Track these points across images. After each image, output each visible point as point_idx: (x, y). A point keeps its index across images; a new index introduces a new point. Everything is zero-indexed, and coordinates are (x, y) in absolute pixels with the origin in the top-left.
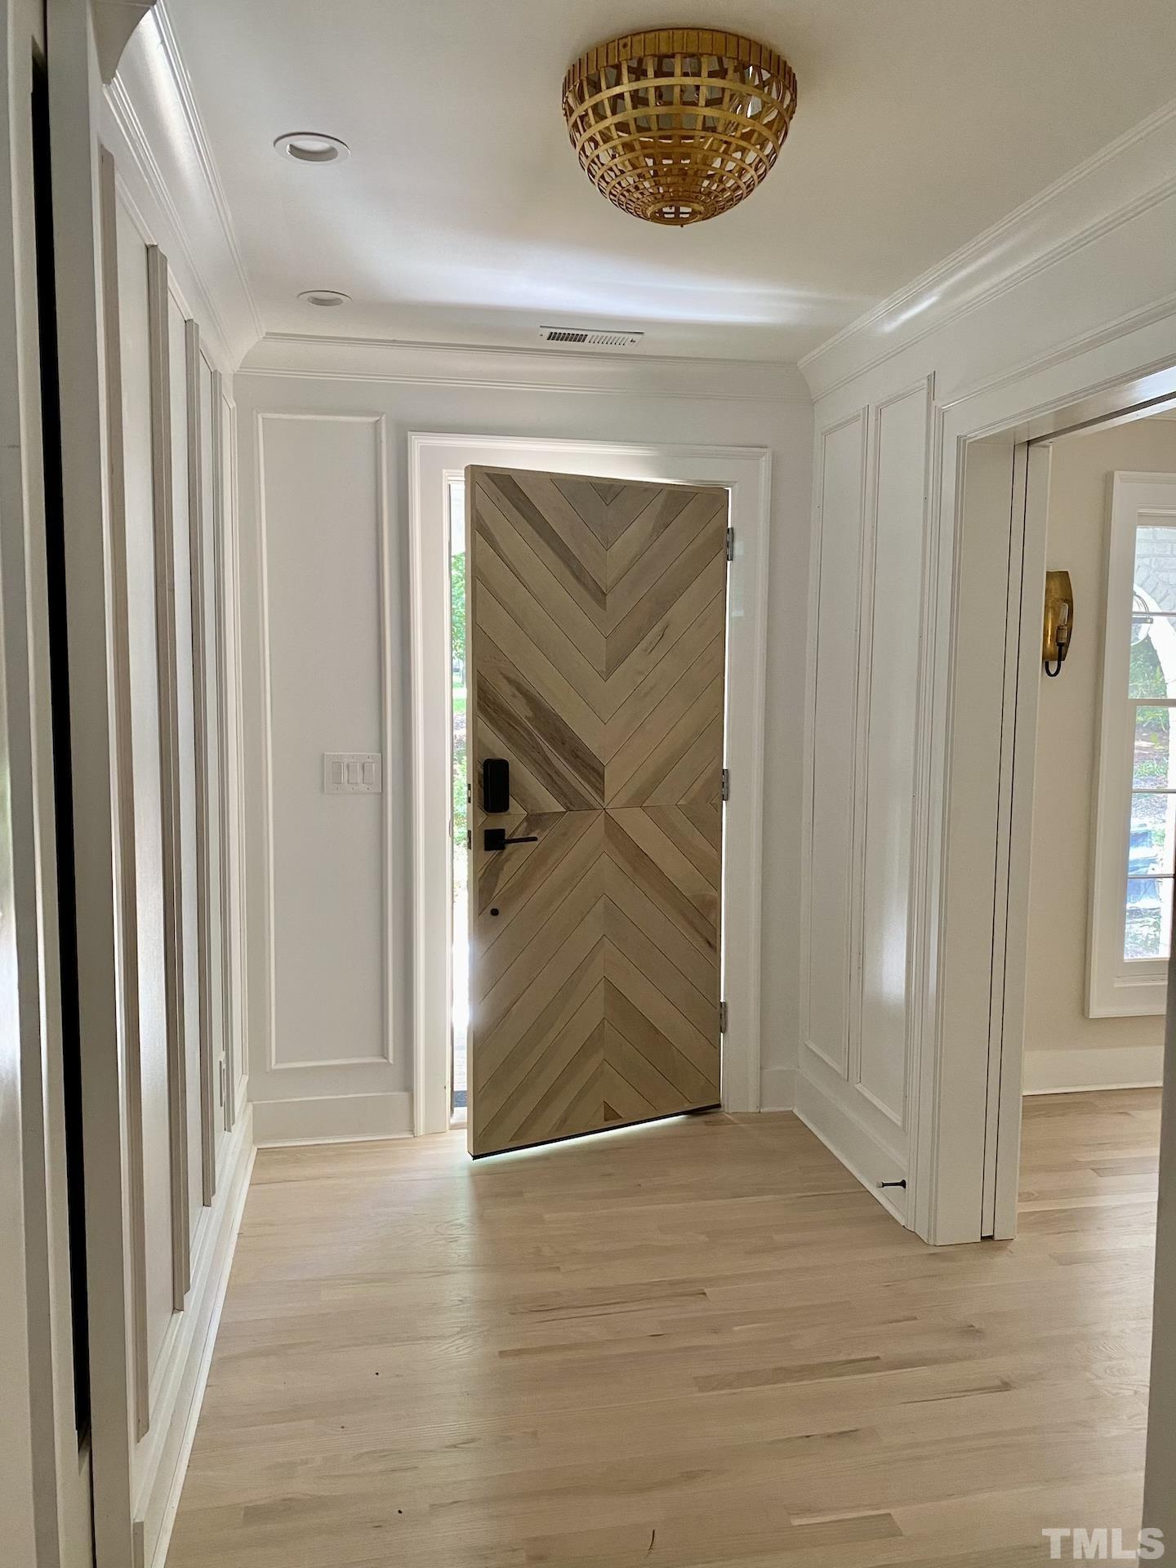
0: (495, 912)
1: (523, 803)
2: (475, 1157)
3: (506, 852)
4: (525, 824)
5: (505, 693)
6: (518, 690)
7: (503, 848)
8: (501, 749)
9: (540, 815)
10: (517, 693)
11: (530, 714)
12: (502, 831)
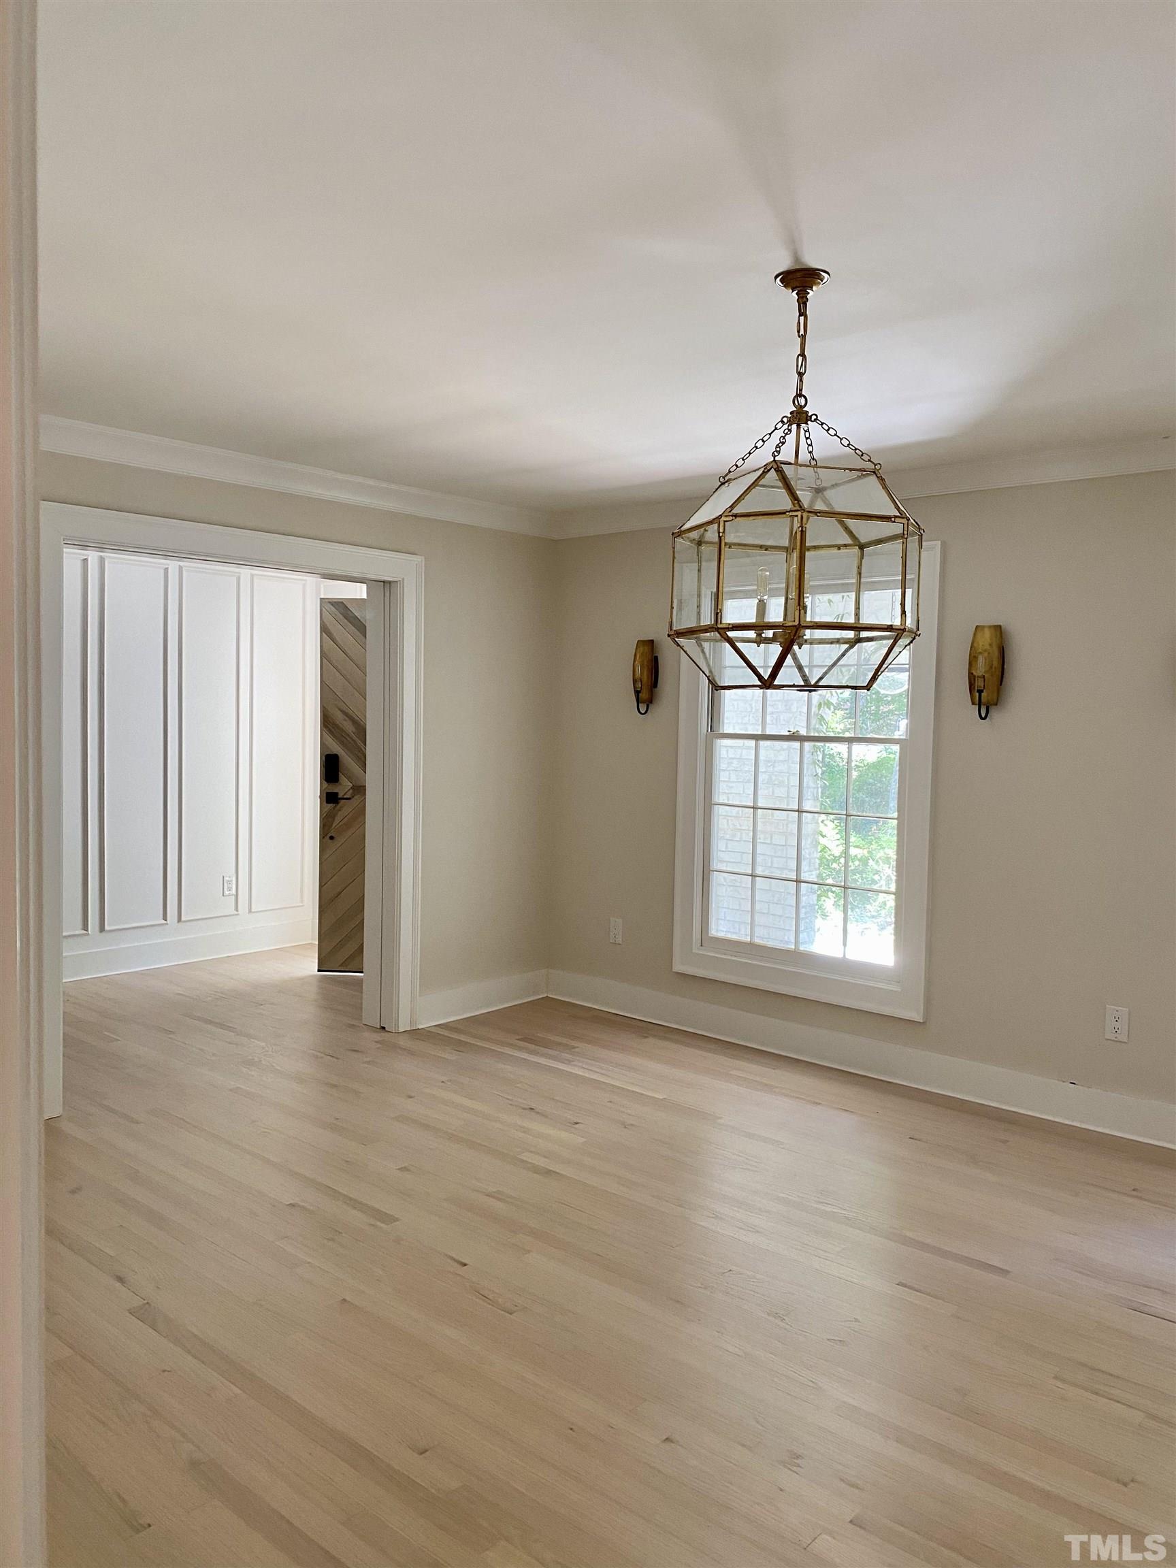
0: (332, 838)
1: (349, 778)
2: (319, 971)
3: (340, 805)
4: (351, 791)
5: (339, 717)
6: (347, 716)
7: (338, 803)
8: (336, 748)
9: (361, 786)
10: (347, 719)
11: (354, 730)
12: (337, 794)
